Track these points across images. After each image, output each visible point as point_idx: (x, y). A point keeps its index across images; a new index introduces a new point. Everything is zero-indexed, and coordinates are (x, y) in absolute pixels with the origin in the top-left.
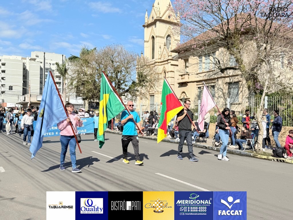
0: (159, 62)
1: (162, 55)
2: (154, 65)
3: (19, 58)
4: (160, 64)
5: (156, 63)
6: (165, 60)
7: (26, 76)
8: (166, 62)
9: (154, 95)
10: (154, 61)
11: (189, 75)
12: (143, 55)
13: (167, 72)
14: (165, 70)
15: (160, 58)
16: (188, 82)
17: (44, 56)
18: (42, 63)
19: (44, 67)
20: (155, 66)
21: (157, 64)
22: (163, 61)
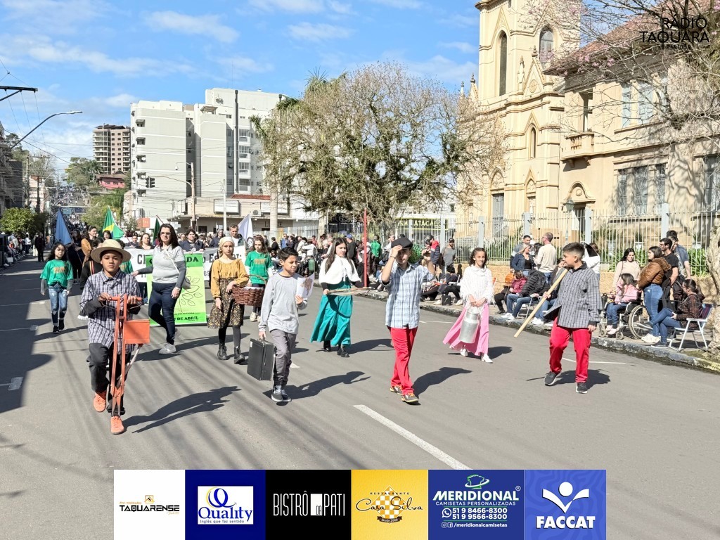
0: (517, 104)
1: (526, 84)
2: (503, 112)
3: (177, 106)
4: (520, 107)
5: (509, 104)
6: (534, 96)
7: (194, 153)
8: (539, 102)
9: (502, 195)
10: (505, 102)
11: (593, 136)
12: (475, 85)
13: (542, 129)
14: (533, 124)
15: (521, 91)
16: (591, 157)
17: (236, 100)
18: (230, 117)
19: (237, 127)
20: (507, 113)
21: (512, 107)
22: (529, 98)
